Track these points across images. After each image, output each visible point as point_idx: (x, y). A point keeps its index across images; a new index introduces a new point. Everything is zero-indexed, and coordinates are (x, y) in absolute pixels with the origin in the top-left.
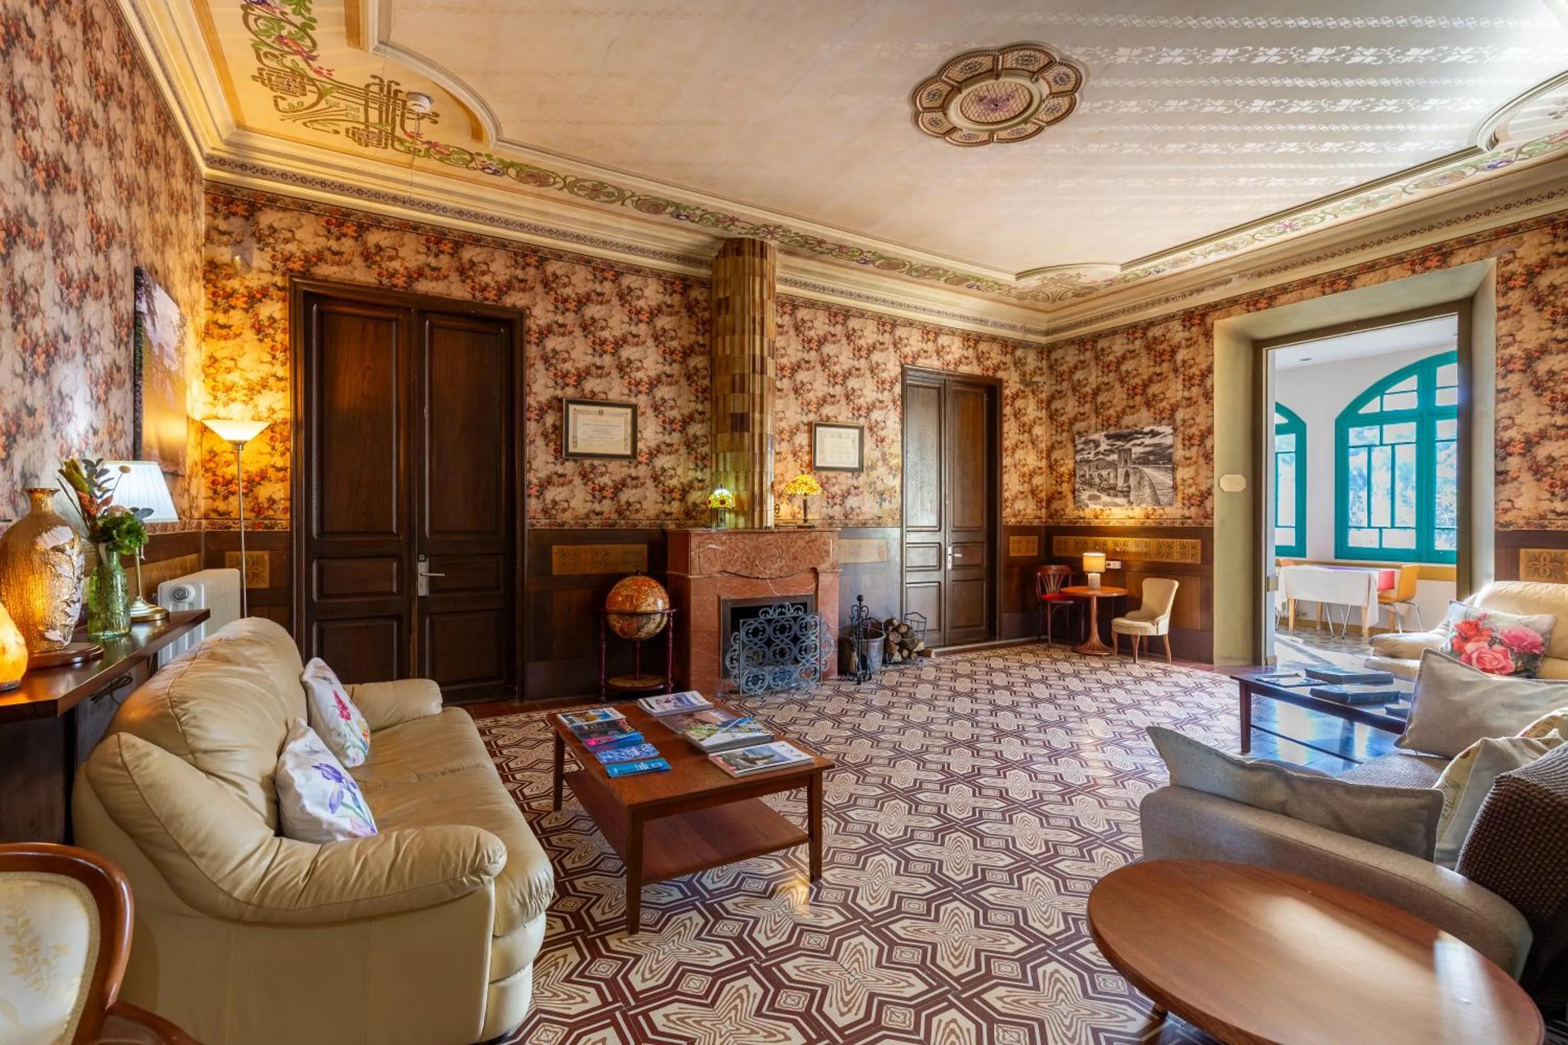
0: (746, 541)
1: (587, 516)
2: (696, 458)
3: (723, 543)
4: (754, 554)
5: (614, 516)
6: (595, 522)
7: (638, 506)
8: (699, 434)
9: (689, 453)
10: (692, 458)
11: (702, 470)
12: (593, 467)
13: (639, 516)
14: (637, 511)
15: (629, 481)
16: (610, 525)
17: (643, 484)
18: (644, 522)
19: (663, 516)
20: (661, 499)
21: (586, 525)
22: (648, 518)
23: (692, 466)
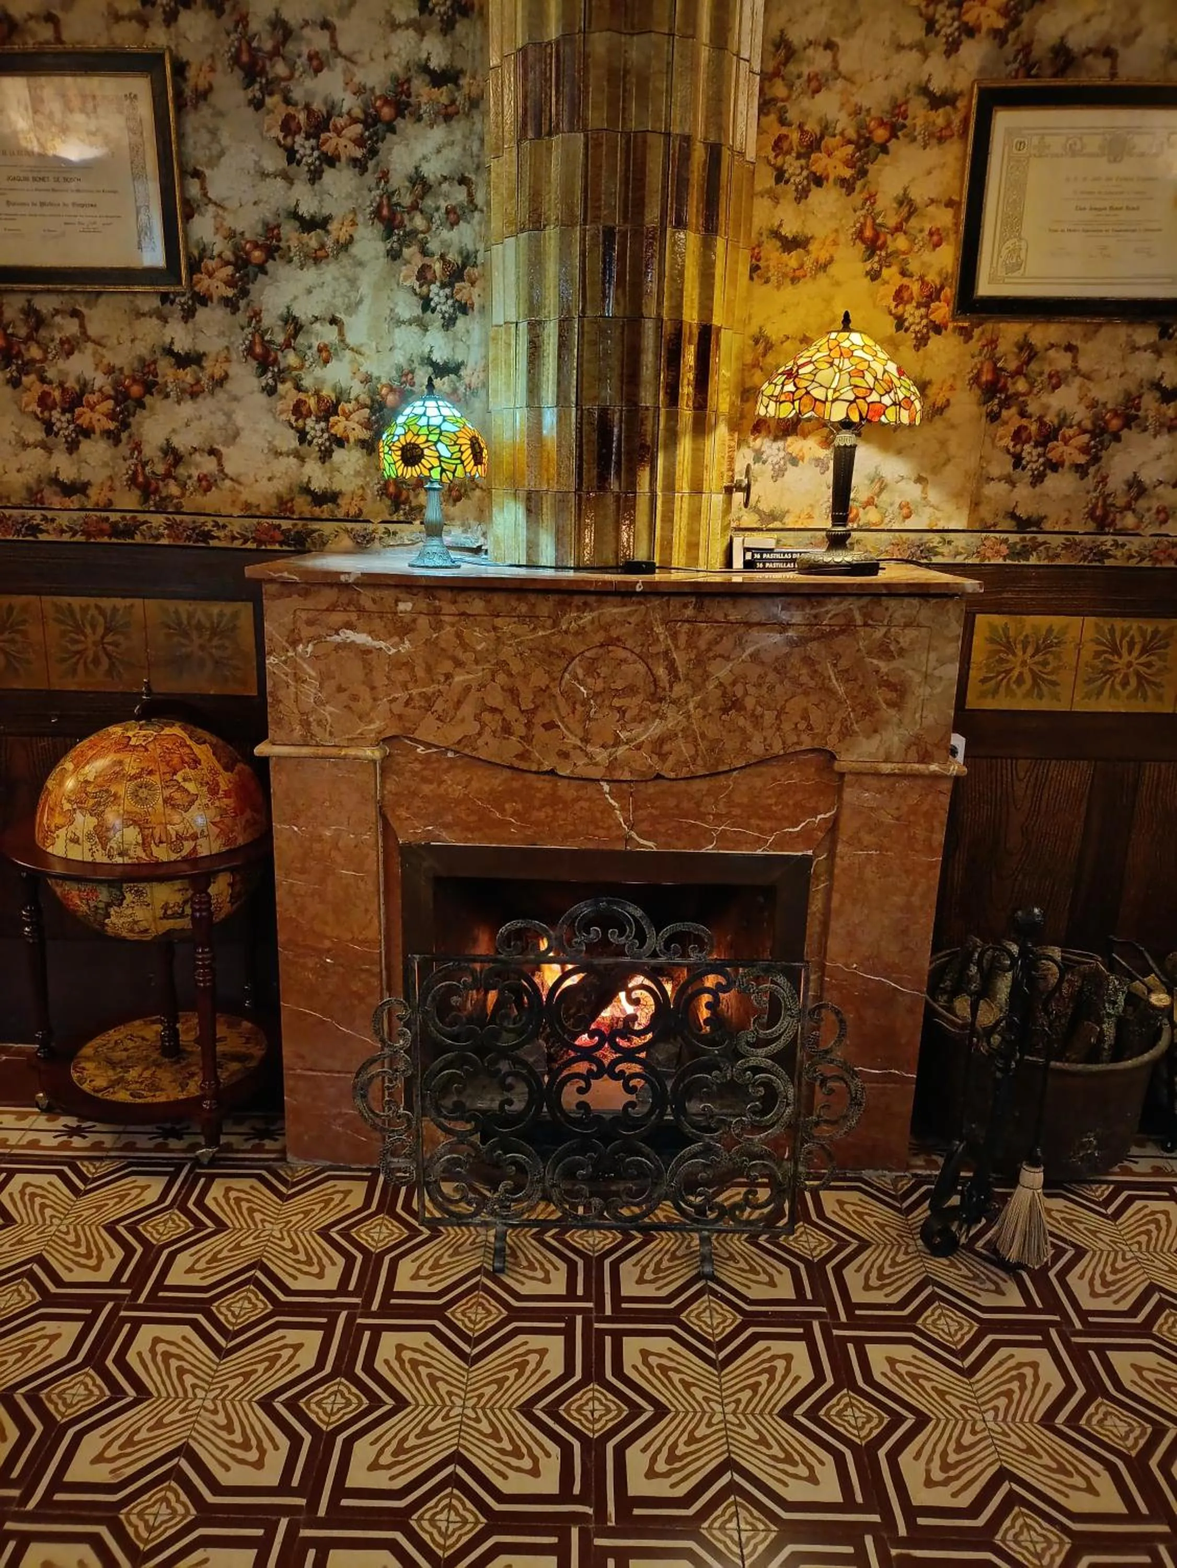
0: (507, 626)
1: (34, 498)
2: (423, 275)
3: (403, 629)
4: (539, 678)
5: (129, 500)
6: (64, 519)
7: (209, 465)
8: (432, 170)
9: (394, 255)
10: (408, 274)
11: (449, 323)
12: (37, 321)
13: (212, 500)
14: (207, 484)
15: (166, 370)
16: (115, 531)
17: (221, 382)
18: (236, 526)
19: (302, 504)
20: (290, 441)
21: (35, 529)
22: (249, 511)
23: (407, 308)
